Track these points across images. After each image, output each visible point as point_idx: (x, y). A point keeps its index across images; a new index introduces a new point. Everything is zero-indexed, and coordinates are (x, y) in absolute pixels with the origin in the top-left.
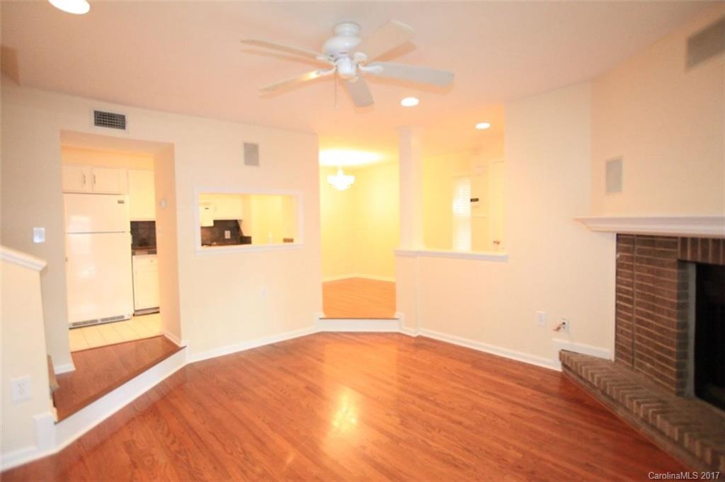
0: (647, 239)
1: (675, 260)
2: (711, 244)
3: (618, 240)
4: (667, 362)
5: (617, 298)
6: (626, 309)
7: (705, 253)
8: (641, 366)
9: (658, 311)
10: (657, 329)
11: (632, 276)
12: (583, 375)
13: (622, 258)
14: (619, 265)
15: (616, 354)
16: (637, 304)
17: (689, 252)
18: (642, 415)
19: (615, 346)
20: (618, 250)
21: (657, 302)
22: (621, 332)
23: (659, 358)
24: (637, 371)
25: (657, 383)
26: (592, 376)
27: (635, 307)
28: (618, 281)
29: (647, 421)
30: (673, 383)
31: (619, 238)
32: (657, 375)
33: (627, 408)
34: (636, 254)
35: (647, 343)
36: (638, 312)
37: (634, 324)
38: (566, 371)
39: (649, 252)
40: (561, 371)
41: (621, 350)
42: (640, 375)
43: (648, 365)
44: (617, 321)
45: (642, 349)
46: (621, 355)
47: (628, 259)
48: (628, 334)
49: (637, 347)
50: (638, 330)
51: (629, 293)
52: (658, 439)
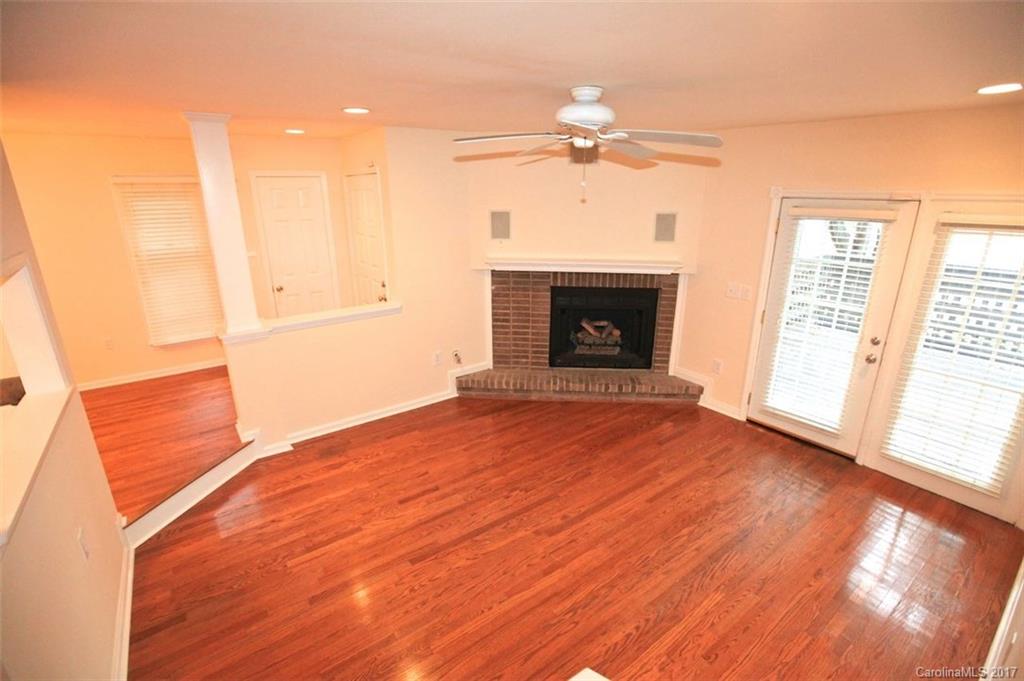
0: (521, 273)
1: (548, 287)
3: (493, 275)
4: (542, 353)
5: (494, 320)
6: (503, 327)
7: (570, 281)
8: (517, 363)
9: (534, 322)
10: (533, 334)
11: (508, 302)
12: (496, 387)
13: (496, 289)
14: (495, 295)
15: (494, 363)
16: (514, 321)
17: (559, 280)
18: (558, 389)
19: (494, 356)
20: (493, 283)
21: (533, 316)
22: (499, 345)
23: (535, 352)
24: (514, 368)
25: (533, 369)
26: (507, 384)
27: (511, 324)
28: (493, 308)
29: (561, 391)
30: (546, 364)
31: (494, 273)
32: (533, 364)
33: (541, 391)
34: (512, 285)
35: (523, 346)
36: (514, 327)
37: (511, 336)
38: (465, 392)
39: (525, 283)
40: (457, 395)
41: (498, 358)
42: (517, 370)
43: (524, 360)
44: (494, 339)
45: (518, 351)
46: (499, 362)
47: (504, 289)
48: (505, 345)
49: (514, 351)
50: (515, 339)
51: (506, 314)
52: (567, 397)
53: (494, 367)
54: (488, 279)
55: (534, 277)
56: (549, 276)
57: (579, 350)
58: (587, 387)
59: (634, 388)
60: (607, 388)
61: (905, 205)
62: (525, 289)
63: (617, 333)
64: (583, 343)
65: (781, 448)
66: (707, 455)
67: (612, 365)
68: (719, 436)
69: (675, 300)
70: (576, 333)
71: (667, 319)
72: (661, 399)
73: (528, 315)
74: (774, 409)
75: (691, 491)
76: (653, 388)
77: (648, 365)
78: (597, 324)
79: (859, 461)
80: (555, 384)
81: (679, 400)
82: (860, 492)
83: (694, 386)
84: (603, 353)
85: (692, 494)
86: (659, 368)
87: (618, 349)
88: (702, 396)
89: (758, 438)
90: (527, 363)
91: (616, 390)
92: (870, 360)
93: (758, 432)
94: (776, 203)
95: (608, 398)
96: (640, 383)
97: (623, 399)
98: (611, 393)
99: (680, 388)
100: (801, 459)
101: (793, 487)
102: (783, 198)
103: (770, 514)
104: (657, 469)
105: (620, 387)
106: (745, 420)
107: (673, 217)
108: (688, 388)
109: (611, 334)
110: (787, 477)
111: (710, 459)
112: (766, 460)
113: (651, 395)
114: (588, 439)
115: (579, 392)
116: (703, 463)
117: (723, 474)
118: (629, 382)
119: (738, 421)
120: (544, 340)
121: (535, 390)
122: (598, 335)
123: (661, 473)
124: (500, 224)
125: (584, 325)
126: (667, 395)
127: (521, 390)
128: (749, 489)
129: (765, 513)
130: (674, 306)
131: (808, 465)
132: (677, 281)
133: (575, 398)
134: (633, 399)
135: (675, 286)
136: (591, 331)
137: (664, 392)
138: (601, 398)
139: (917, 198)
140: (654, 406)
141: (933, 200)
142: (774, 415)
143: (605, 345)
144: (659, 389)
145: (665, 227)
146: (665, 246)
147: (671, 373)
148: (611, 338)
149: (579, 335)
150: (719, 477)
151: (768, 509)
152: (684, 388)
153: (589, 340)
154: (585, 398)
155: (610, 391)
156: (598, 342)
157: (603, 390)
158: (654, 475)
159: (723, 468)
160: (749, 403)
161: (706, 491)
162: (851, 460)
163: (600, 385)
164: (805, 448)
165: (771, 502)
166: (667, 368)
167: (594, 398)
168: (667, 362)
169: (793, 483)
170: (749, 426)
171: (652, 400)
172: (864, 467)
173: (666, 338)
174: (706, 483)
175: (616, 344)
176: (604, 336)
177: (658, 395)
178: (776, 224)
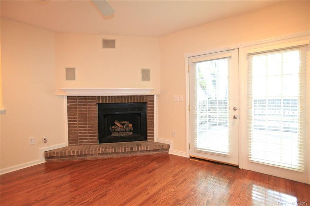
0: (82, 97)
1: (96, 103)
2: (107, 97)
3: (68, 98)
4: (94, 136)
5: (69, 121)
6: (74, 124)
7: (106, 100)
8: (81, 142)
9: (90, 120)
10: (89, 127)
11: (76, 111)
12: (67, 155)
13: (70, 105)
14: (69, 108)
15: (70, 143)
16: (79, 121)
17: (101, 100)
18: (100, 153)
19: (69, 140)
20: (68, 102)
21: (89, 117)
22: (72, 134)
23: (90, 136)
24: (80, 145)
25: (89, 145)
26: (73, 152)
27: (78, 122)
28: (68, 115)
29: (102, 154)
30: (96, 142)
31: (69, 98)
32: (90, 142)
33: (92, 154)
34: (78, 103)
35: (85, 133)
36: (79, 124)
37: (78, 129)
38: (50, 160)
39: (84, 102)
40: (45, 162)
41: (72, 141)
42: (82, 145)
43: (85, 141)
44: (69, 130)
45: (82, 136)
46: (72, 143)
47: (74, 105)
48: (75, 133)
49: (80, 136)
50: (80, 130)
51: (75, 118)
52: (105, 156)
53: (69, 146)
54: (66, 101)
55: (89, 99)
56: (96, 98)
57: (113, 135)
58: (115, 150)
59: (138, 148)
60: (125, 150)
61: (234, 51)
62: (84, 105)
63: (131, 125)
64: (115, 131)
65: (206, 166)
66: (173, 175)
67: (129, 140)
68: (178, 165)
69: (153, 107)
70: (112, 127)
71: (151, 116)
72: (152, 153)
73: (86, 117)
74: (200, 149)
75: (165, 195)
76: (147, 148)
77: (145, 139)
78: (122, 123)
79: (241, 167)
80: (99, 150)
81: (159, 152)
82: (246, 181)
83: (165, 145)
84: (124, 135)
85: (165, 197)
86: (150, 139)
87: (132, 133)
88: (169, 149)
89: (195, 164)
90: (86, 142)
91: (130, 150)
92: (235, 118)
93: (195, 161)
94: (187, 59)
95: (126, 155)
96: (141, 146)
97: (134, 154)
98: (127, 152)
99: (159, 146)
100: (217, 170)
101: (216, 184)
102: (189, 57)
103: (208, 201)
104: (146, 186)
105: (131, 149)
106: (189, 157)
107: (149, 70)
108: (163, 146)
109: (128, 126)
110: (212, 179)
111: (174, 176)
112: (201, 173)
113: (147, 151)
114: (111, 175)
115: (111, 153)
116: (171, 179)
117: (181, 183)
118: (136, 146)
119: (186, 158)
120: (95, 130)
121: (89, 154)
122: (122, 126)
123: (148, 187)
124: (71, 74)
125: (116, 123)
126: (154, 150)
127: (81, 155)
128: (195, 189)
129: (205, 201)
130: (153, 110)
131: (220, 172)
132: (153, 99)
133: (110, 156)
134: (138, 154)
135: (153, 101)
136: (119, 125)
137: (152, 149)
138: (123, 155)
139: (237, 48)
140: (148, 156)
141: (243, 47)
142: (201, 152)
143: (125, 131)
144: (150, 148)
145: (146, 75)
146: (146, 83)
147: (155, 141)
148: (128, 128)
149: (113, 127)
150: (179, 185)
151: (207, 199)
152: (161, 146)
153: (117, 130)
154: (115, 156)
155: (127, 151)
156: (122, 130)
157: (123, 151)
158: (145, 189)
159: (181, 180)
160: (189, 149)
161: (173, 194)
162: (237, 167)
163: (122, 148)
164: (217, 165)
165: (208, 194)
166: (153, 139)
167: (119, 156)
168: (153, 136)
169: (216, 182)
170: (191, 159)
171: (147, 154)
172: (243, 169)
173: (152, 124)
174: (172, 190)
175: (130, 131)
176: (125, 127)
177: (150, 151)
178: (188, 68)
